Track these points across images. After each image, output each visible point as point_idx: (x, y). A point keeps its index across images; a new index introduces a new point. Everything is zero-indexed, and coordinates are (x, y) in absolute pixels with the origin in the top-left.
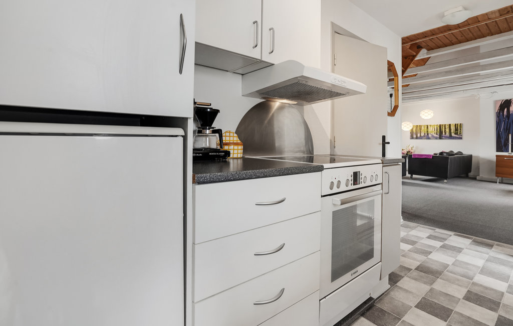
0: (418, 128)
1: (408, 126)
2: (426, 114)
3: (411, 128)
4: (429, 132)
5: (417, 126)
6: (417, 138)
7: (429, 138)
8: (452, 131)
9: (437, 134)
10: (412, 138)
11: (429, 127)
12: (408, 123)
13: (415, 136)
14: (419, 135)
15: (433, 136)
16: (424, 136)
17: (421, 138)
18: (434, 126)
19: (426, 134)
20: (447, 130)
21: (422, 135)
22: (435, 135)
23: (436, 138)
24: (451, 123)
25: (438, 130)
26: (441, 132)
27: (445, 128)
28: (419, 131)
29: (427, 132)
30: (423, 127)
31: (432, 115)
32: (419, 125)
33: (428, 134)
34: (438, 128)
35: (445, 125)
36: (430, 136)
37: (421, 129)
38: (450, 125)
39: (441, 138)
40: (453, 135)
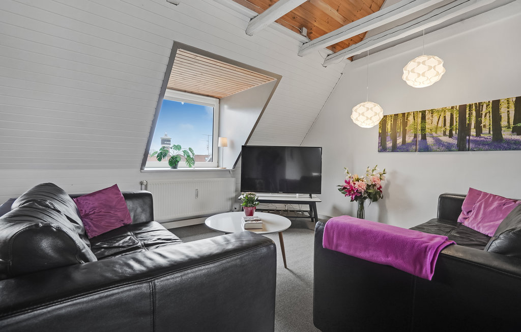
0: (399, 122)
1: (369, 114)
2: (421, 69)
3: (377, 120)
4: (428, 131)
5: (396, 115)
6: (395, 149)
7: (426, 149)
8: (504, 123)
9: (451, 136)
10: (383, 148)
11: (428, 116)
12: (369, 105)
13: (389, 144)
14: (399, 141)
15: (438, 142)
16: (415, 142)
17: (405, 148)
18: (444, 110)
19: (419, 138)
20: (487, 121)
21: (409, 139)
22: (445, 139)
23: (449, 148)
24: (502, 97)
25: (456, 124)
26: (464, 129)
27: (479, 115)
28: (400, 130)
29: (423, 129)
30: (411, 118)
31: (441, 69)
32: (400, 112)
33: (424, 137)
34: (456, 116)
35: (479, 106)
36: (430, 141)
37: (405, 124)
38: (496, 104)
39: (462, 146)
40: (507, 134)
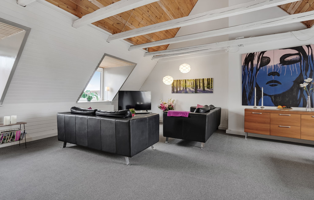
0: (178, 83)
1: (169, 80)
2: (184, 68)
3: (172, 82)
4: (187, 86)
5: (177, 80)
6: (177, 92)
7: (186, 92)
8: (205, 85)
9: (193, 88)
10: (173, 92)
11: (187, 81)
12: (169, 77)
13: (175, 90)
14: (179, 89)
15: (190, 90)
16: (183, 90)
17: (180, 92)
18: (191, 80)
19: (185, 89)
20: (201, 84)
21: (182, 89)
22: (192, 89)
23: (192, 92)
24: (205, 78)
25: (194, 85)
26: (196, 86)
27: (200, 83)
28: (179, 86)
29: (186, 86)
30: (182, 82)
31: (189, 69)
32: (178, 79)
33: (186, 88)
34: (194, 82)
35: (200, 80)
36: (187, 90)
37: (180, 84)
38: (203, 79)
39: (196, 92)
40: (206, 89)
